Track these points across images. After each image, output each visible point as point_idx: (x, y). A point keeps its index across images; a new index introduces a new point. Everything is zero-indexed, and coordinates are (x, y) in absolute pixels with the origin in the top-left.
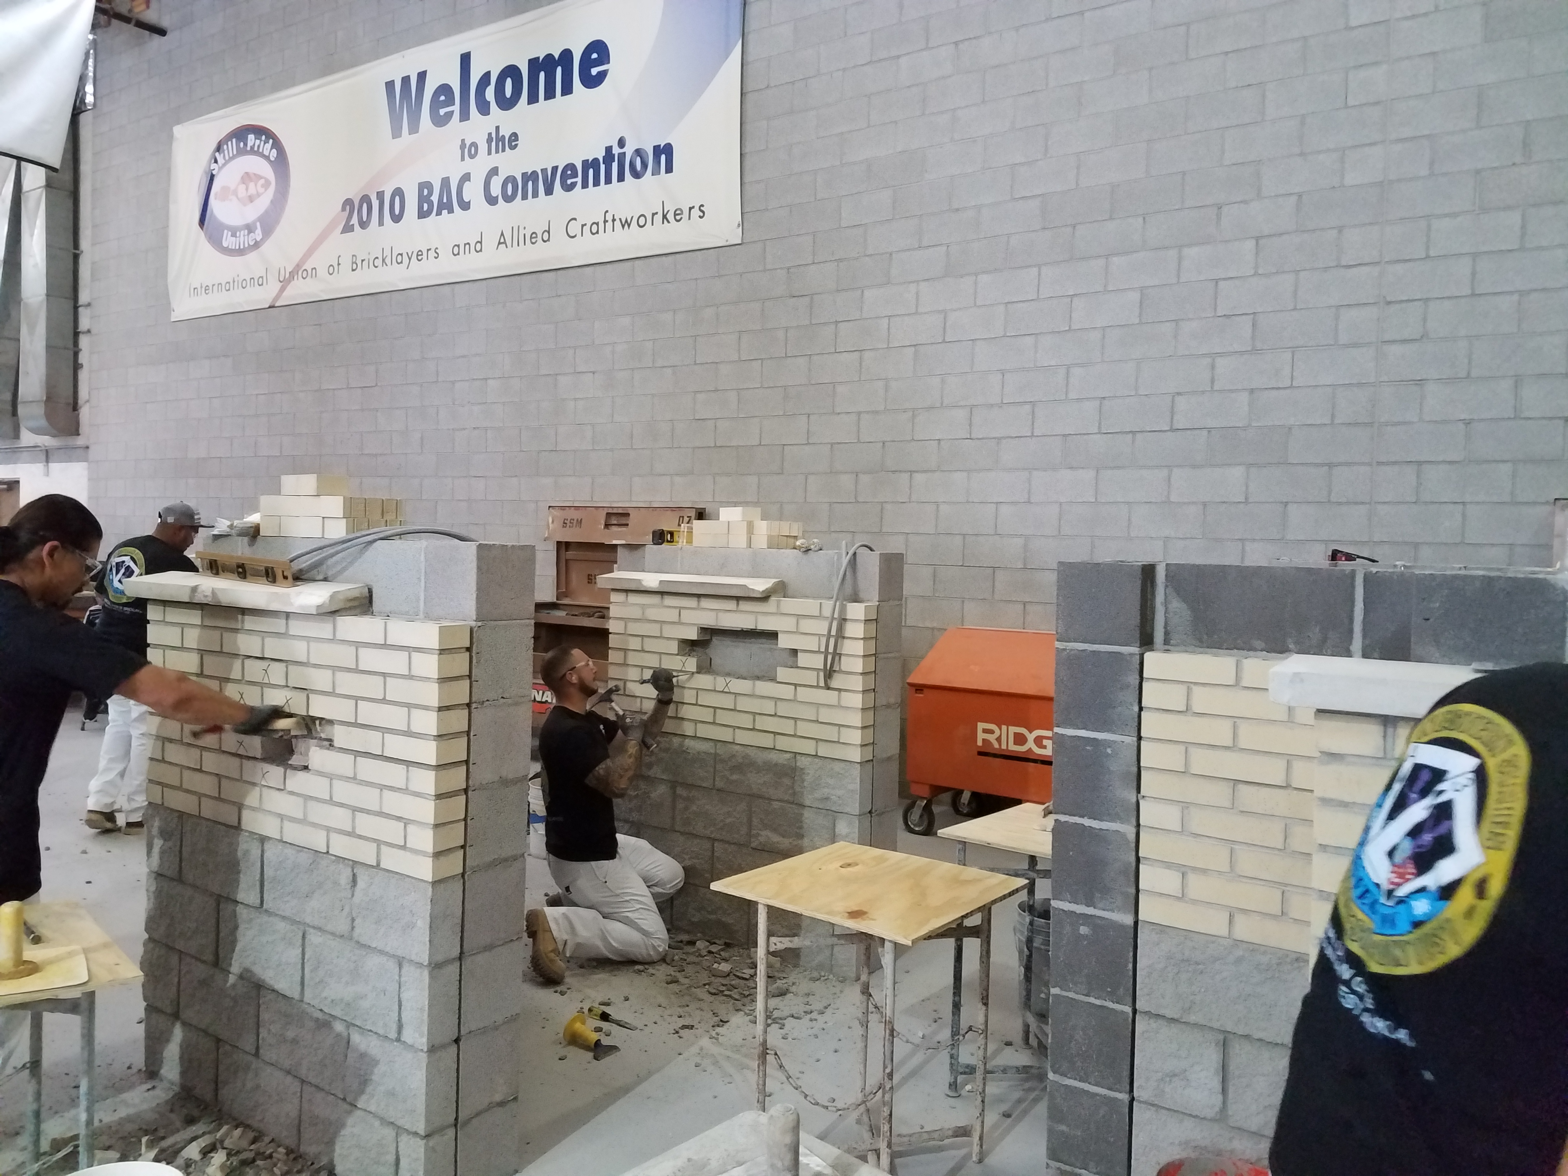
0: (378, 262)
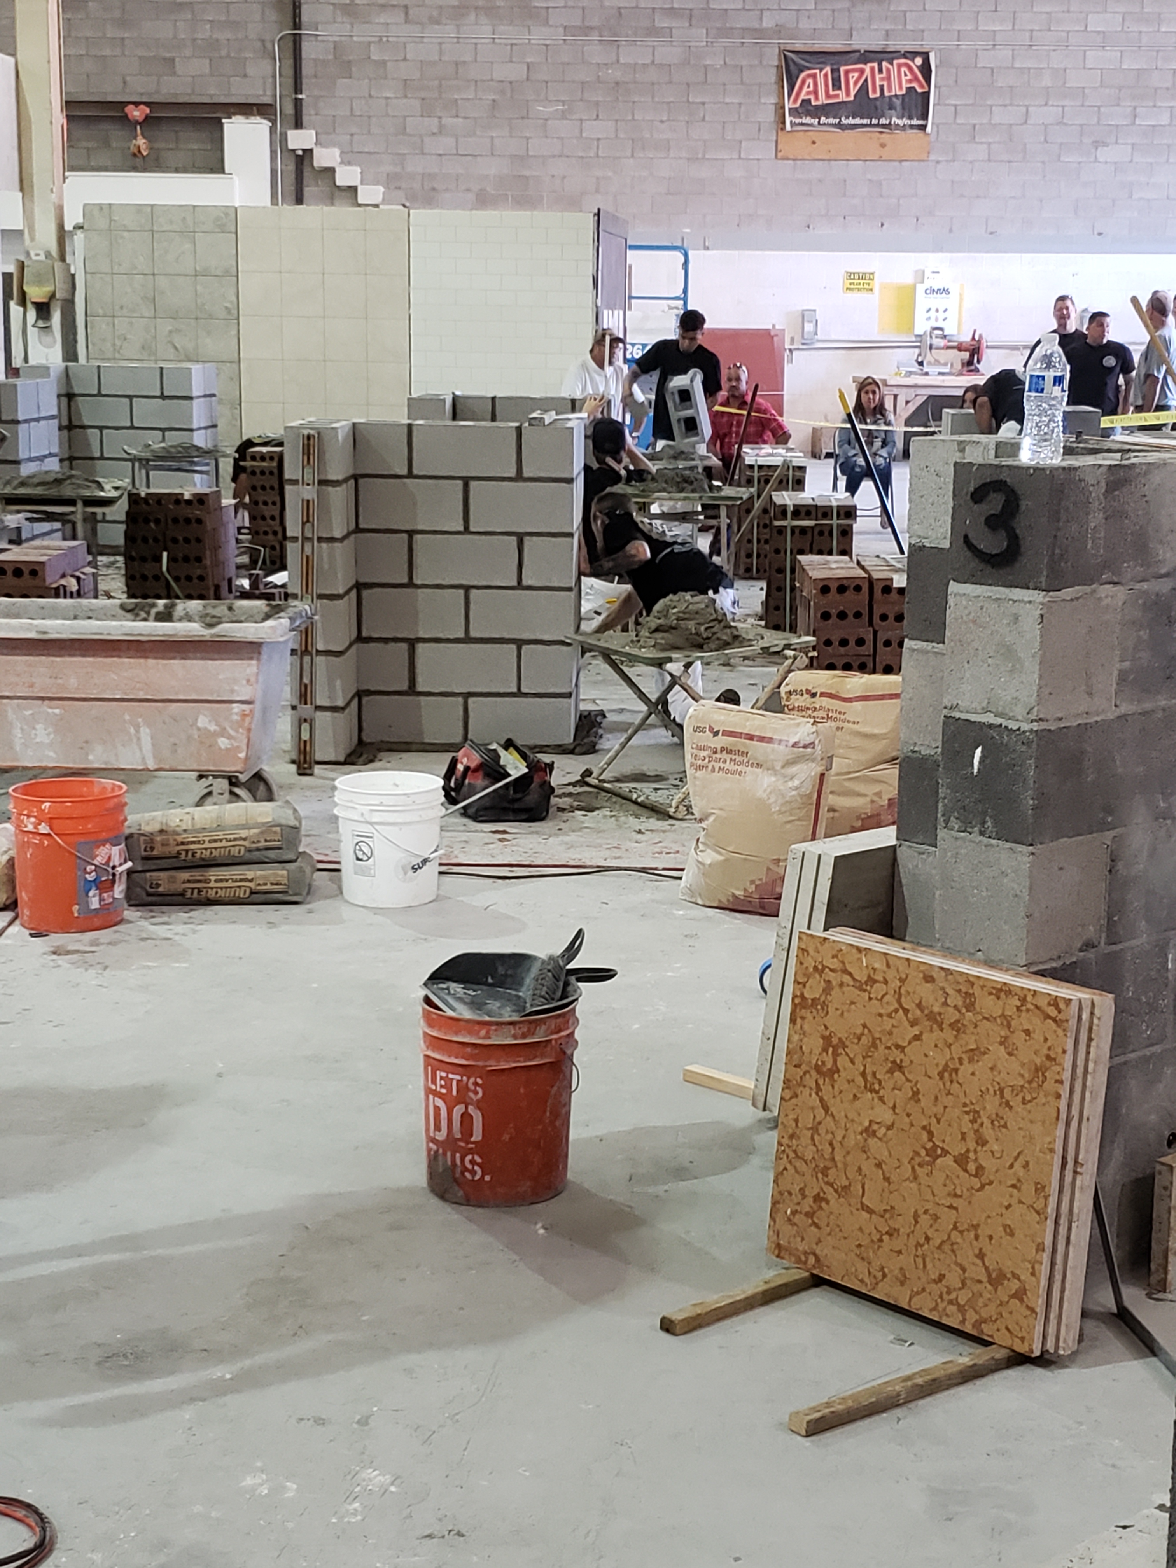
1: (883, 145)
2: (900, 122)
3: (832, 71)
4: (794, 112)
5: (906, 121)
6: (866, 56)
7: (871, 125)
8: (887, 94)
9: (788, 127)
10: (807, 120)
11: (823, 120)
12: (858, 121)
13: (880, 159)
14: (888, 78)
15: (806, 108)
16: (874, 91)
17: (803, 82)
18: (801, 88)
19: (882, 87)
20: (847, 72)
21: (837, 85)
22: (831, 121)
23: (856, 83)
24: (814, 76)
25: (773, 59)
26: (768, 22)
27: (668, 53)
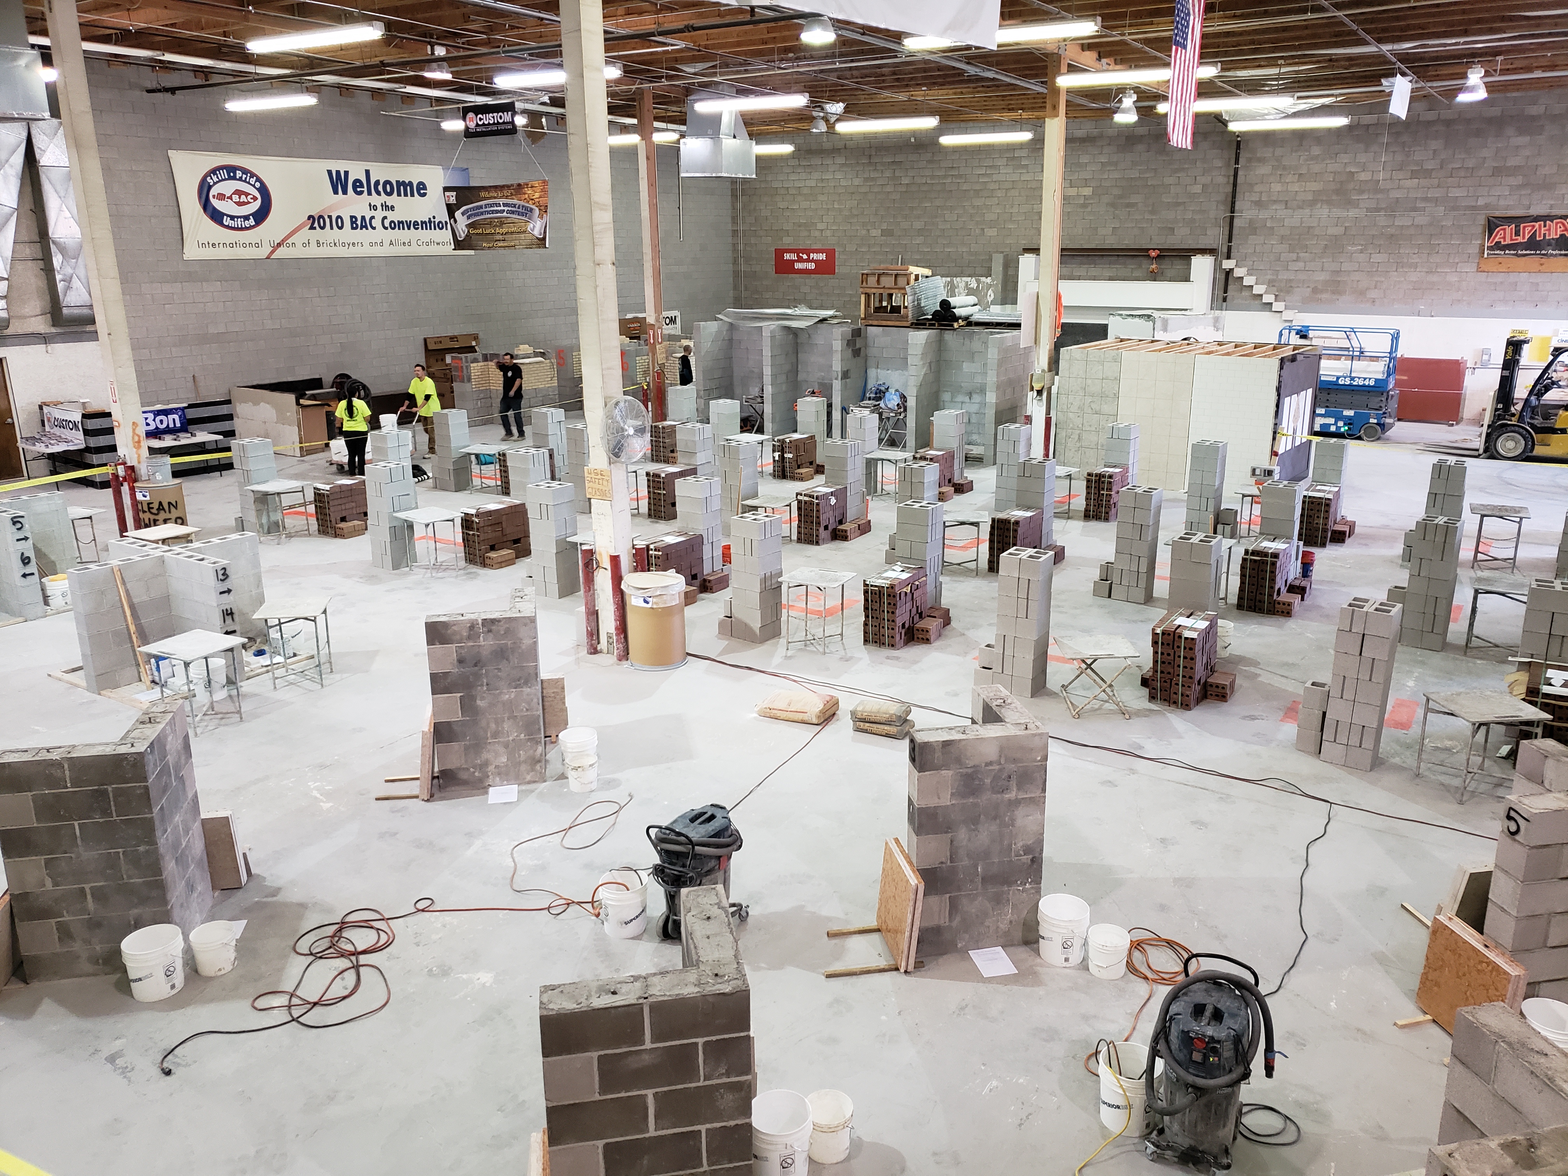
0: (332, 245)
1: (1542, 265)
2: (1554, 252)
3: (1516, 227)
4: (1489, 248)
5: (1557, 252)
6: (1537, 219)
7: (1535, 254)
8: (1547, 238)
9: (1486, 256)
10: (1498, 252)
11: (1507, 252)
12: (1528, 252)
13: (1540, 271)
14: (1549, 230)
15: (1498, 246)
16: (1540, 236)
17: (1498, 232)
18: (1496, 235)
19: (1545, 234)
20: (1524, 227)
21: (1517, 233)
22: (1512, 252)
23: (1529, 233)
24: (1504, 229)
25: (1482, 220)
26: (1481, 202)
27: (1421, 220)
